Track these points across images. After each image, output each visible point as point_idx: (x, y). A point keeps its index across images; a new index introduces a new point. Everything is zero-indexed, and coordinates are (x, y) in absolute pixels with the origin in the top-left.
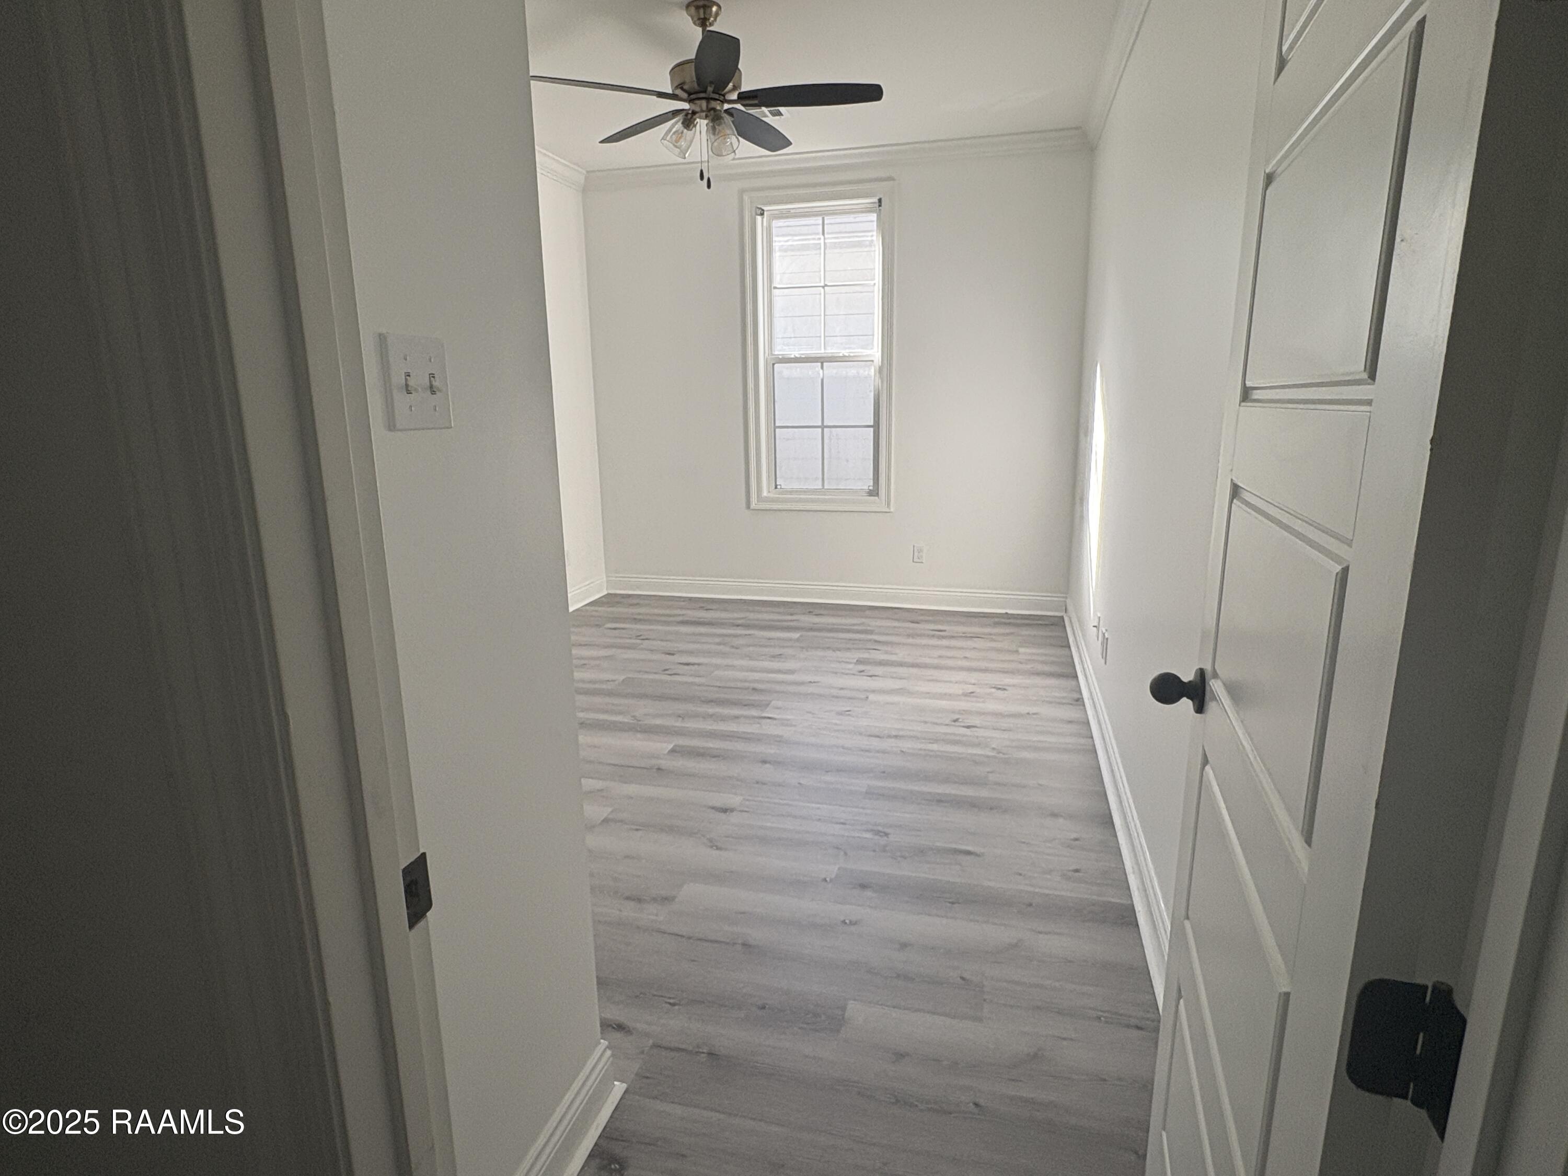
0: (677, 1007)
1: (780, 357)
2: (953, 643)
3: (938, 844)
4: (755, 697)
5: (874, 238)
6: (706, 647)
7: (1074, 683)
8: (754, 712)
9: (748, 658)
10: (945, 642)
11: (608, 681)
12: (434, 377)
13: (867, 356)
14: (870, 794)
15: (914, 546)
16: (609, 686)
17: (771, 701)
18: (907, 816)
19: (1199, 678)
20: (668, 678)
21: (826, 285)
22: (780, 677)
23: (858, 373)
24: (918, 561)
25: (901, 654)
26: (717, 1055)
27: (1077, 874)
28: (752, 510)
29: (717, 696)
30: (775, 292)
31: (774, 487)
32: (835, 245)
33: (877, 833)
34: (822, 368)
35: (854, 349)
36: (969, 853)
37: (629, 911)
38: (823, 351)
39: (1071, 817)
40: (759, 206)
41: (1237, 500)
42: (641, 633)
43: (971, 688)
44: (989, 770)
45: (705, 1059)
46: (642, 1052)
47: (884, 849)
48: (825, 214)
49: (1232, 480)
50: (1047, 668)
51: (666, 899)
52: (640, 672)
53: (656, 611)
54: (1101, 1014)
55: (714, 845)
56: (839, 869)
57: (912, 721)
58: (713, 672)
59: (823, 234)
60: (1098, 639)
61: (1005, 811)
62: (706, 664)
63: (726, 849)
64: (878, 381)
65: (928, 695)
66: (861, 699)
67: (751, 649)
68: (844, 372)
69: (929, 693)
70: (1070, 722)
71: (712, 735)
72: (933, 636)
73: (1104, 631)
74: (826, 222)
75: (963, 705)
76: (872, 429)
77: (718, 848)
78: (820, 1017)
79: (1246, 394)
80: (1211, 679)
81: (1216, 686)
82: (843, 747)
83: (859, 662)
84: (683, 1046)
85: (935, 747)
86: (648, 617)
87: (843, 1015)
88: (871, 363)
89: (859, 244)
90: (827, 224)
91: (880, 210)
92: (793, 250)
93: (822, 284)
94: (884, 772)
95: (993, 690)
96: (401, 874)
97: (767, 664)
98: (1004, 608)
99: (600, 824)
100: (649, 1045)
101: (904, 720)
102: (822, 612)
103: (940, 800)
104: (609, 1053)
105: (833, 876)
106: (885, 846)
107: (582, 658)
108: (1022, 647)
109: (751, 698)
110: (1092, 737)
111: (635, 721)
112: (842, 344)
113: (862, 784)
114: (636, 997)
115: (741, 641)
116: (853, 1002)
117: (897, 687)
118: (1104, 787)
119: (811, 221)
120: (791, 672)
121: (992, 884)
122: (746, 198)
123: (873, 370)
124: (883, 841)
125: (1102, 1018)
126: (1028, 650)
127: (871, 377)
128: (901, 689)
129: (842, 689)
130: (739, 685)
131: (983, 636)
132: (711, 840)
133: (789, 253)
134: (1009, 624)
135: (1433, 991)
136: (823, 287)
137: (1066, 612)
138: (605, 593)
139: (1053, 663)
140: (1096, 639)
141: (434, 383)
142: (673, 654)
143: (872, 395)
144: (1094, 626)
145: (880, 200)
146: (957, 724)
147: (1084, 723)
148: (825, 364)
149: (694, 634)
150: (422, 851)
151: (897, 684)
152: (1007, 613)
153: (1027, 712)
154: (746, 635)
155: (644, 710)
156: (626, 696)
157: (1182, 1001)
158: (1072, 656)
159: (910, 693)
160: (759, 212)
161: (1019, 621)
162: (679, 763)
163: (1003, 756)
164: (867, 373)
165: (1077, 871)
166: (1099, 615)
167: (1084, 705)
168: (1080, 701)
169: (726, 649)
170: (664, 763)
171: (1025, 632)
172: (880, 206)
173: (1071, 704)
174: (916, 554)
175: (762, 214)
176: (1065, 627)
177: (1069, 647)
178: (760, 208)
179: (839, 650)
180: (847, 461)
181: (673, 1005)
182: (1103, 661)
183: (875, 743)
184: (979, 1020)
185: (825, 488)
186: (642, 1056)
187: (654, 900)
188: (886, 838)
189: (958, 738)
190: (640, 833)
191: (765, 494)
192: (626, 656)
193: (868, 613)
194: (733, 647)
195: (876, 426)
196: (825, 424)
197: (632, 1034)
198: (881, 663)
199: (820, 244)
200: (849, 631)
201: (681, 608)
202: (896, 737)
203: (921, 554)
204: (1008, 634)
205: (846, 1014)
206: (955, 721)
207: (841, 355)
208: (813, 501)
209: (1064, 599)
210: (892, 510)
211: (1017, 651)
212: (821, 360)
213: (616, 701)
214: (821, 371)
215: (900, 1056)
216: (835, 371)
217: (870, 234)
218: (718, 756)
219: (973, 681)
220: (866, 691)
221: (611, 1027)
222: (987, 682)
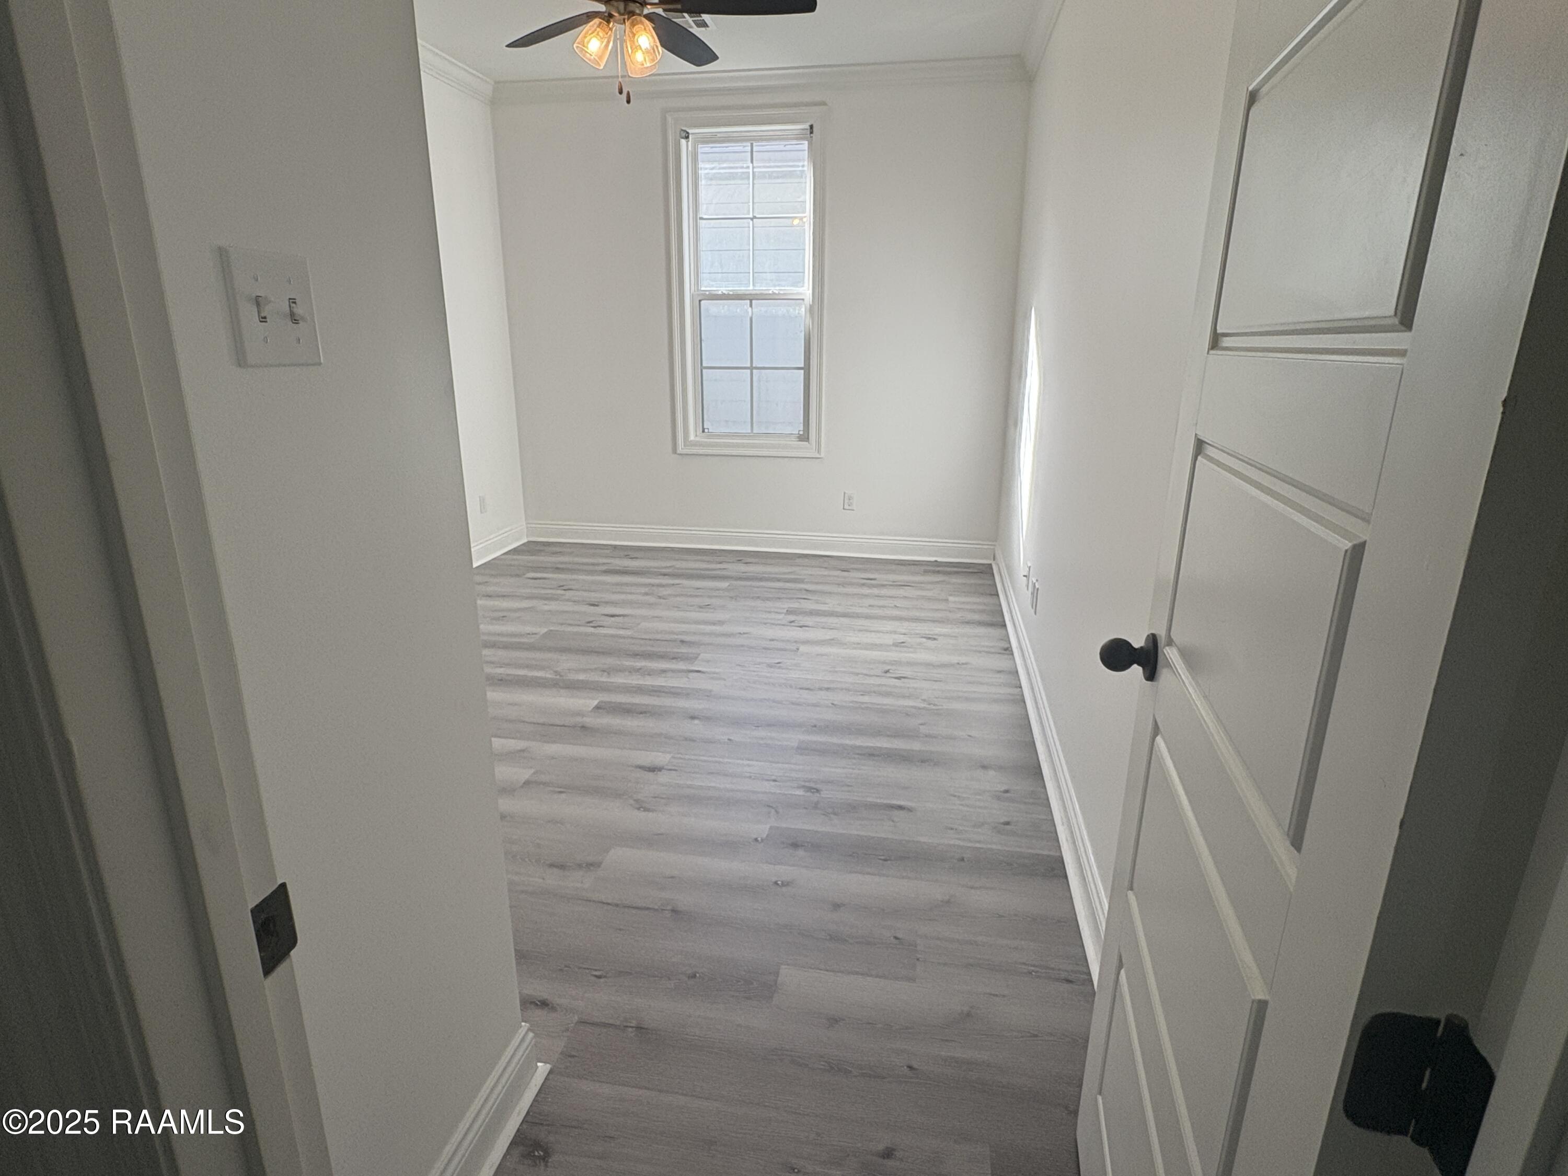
0: (602, 980)
1: (707, 293)
2: (884, 592)
3: (869, 799)
4: (684, 650)
5: (805, 168)
6: (630, 597)
7: (1003, 631)
8: (681, 666)
9: (676, 609)
10: (876, 591)
11: (529, 634)
12: (295, 303)
13: (798, 294)
14: (803, 749)
15: (845, 493)
16: (531, 640)
17: (699, 654)
18: (839, 770)
19: (1151, 645)
20: (592, 630)
21: (755, 217)
22: (708, 628)
23: (788, 311)
24: (850, 508)
25: (831, 604)
26: (646, 1029)
27: (1008, 827)
28: (679, 454)
29: (643, 649)
30: (702, 223)
31: (701, 431)
32: (763, 176)
33: (809, 789)
34: (751, 306)
35: (784, 286)
36: (901, 808)
37: (552, 879)
38: (751, 288)
39: (1000, 768)
40: (684, 128)
41: (1202, 457)
42: (565, 583)
43: (902, 638)
44: (920, 721)
45: (633, 1034)
46: (567, 1030)
47: (816, 806)
48: (755, 140)
49: (1196, 434)
50: (976, 617)
51: (591, 865)
52: (562, 624)
53: (577, 560)
54: (1033, 968)
55: (641, 806)
56: (771, 828)
57: (844, 672)
58: (639, 624)
59: (752, 162)
60: (1028, 589)
61: (936, 764)
62: (632, 616)
63: (653, 811)
64: (809, 321)
65: (858, 645)
66: (791, 651)
67: (678, 599)
68: (774, 311)
69: (858, 644)
70: (999, 672)
71: (640, 690)
72: (863, 585)
73: (1034, 581)
74: (755, 149)
75: (893, 655)
76: (802, 371)
77: (647, 810)
78: (752, 983)
79: (1215, 341)
80: (1164, 648)
81: (1170, 654)
82: (774, 701)
83: (789, 612)
84: (611, 1021)
85: (866, 699)
86: (569, 566)
87: (776, 981)
88: (801, 301)
89: (791, 174)
90: (756, 152)
91: (811, 137)
92: (720, 179)
93: (751, 216)
94: (815, 726)
95: (924, 640)
96: (250, 914)
97: (694, 615)
98: (933, 556)
99: (522, 787)
100: (574, 1022)
101: (836, 672)
102: (749, 560)
103: (872, 754)
104: (531, 1035)
105: (764, 836)
106: (817, 803)
107: (502, 610)
108: (951, 595)
109: (679, 651)
110: (1021, 687)
111: (558, 677)
112: (772, 280)
113: (795, 738)
114: (561, 970)
115: (667, 591)
116: (786, 967)
117: (828, 637)
118: (1033, 738)
119: (737, 147)
120: (721, 623)
121: (923, 839)
122: (669, 119)
123: (803, 309)
124: (815, 797)
125: (1033, 973)
126: (957, 599)
127: (801, 317)
128: (833, 639)
129: (773, 640)
130: (668, 637)
131: (913, 585)
132: (637, 801)
133: (714, 182)
134: (938, 572)
135: (1445, 1026)
136: (752, 219)
137: (994, 560)
138: (525, 540)
139: (983, 611)
140: (1026, 588)
141: (295, 310)
142: (597, 606)
143: (802, 335)
144: (1024, 576)
145: (811, 127)
146: (888, 675)
147: (1010, 673)
148: (753, 301)
149: (617, 584)
150: (280, 882)
151: (829, 635)
152: (936, 561)
153: (956, 662)
154: (673, 585)
155: (567, 664)
156: (549, 650)
157: (1123, 972)
158: (1000, 605)
159: (841, 644)
160: (684, 134)
161: (949, 569)
162: (606, 720)
163: (934, 707)
164: (797, 311)
165: (1007, 823)
166: (1029, 565)
167: (1012, 654)
168: (1008, 650)
169: (651, 599)
170: (589, 721)
171: (955, 580)
172: (811, 133)
173: (999, 653)
174: (846, 501)
175: (687, 137)
176: (993, 575)
177: (998, 595)
178: (685, 131)
179: (768, 599)
180: (777, 405)
181: (599, 977)
182: (1033, 611)
183: (806, 696)
184: (911, 979)
185: (754, 432)
186: (568, 1034)
187: (580, 866)
188: (818, 795)
189: (889, 689)
190: (563, 796)
191: (692, 438)
192: (546, 608)
193: (799, 561)
194: (660, 597)
195: (807, 369)
196: (754, 366)
197: (556, 1011)
198: (812, 613)
199: (749, 173)
200: (779, 580)
201: (607, 557)
202: (828, 689)
203: (851, 501)
204: (938, 582)
205: (779, 979)
206: (887, 672)
207: (770, 292)
208: (743, 446)
209: (992, 547)
210: (822, 455)
211: (947, 600)
212: (751, 298)
213: (538, 655)
214: (750, 309)
215: (834, 1021)
216: (763, 309)
217: (801, 164)
218: (645, 712)
219: (904, 631)
220: (796, 642)
221: (532, 1004)
222: (917, 632)
